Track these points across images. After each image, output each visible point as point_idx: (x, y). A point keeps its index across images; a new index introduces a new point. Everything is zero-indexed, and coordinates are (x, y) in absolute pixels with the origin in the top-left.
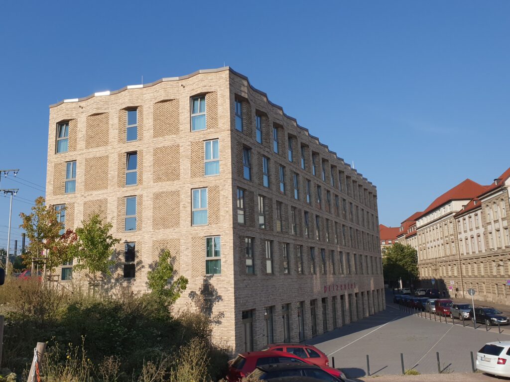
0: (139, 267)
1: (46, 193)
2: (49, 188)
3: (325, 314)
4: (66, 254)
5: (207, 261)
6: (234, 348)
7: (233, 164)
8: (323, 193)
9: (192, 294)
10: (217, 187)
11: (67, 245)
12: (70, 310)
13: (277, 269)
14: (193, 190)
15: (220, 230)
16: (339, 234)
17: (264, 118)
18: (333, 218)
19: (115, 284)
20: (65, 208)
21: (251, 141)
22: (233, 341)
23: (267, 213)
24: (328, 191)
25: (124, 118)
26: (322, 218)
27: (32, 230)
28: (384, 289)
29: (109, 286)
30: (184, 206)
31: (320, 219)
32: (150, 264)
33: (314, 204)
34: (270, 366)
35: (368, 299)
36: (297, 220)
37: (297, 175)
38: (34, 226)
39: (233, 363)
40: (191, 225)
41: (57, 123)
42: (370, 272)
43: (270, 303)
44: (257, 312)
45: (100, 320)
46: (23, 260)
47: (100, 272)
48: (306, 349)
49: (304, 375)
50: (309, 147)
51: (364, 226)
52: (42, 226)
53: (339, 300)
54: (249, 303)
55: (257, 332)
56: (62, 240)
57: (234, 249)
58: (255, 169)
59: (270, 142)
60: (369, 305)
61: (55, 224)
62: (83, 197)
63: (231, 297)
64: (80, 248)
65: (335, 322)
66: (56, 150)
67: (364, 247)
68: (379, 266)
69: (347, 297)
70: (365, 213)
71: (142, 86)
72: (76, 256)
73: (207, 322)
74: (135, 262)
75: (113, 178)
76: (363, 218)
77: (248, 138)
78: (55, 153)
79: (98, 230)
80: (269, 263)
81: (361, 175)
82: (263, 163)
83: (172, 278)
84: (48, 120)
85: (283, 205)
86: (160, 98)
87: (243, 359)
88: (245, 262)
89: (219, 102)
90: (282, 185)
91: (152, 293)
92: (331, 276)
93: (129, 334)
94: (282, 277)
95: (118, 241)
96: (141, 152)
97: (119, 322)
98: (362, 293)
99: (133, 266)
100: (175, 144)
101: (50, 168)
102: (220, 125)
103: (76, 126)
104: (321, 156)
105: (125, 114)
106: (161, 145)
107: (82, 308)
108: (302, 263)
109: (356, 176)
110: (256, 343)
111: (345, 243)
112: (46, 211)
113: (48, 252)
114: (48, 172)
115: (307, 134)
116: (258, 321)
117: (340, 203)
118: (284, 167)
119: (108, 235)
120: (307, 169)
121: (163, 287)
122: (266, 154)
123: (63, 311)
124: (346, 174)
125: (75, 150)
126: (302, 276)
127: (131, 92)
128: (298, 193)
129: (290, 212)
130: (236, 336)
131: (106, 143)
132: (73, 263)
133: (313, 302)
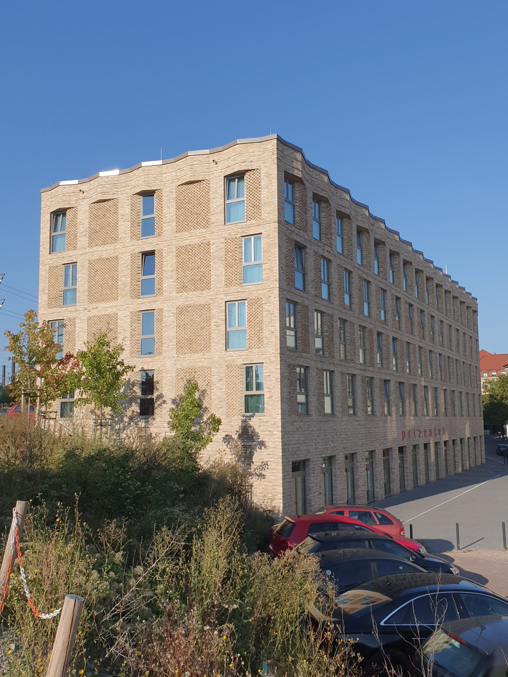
0: (159, 403)
1: (39, 305)
2: (43, 299)
3: (402, 467)
4: (65, 385)
5: (246, 396)
6: (281, 509)
7: (280, 268)
8: (404, 307)
9: (227, 439)
10: (259, 299)
11: (67, 373)
12: (68, 457)
13: (338, 409)
14: (227, 303)
15: (264, 357)
16: (424, 364)
17: (323, 205)
18: (416, 340)
19: (129, 424)
20: (63, 326)
21: (306, 237)
22: (280, 499)
23: (326, 334)
24: (411, 305)
25: (138, 205)
26: (402, 341)
27: (21, 353)
28: (483, 437)
29: (122, 425)
30: (217, 324)
31: (398, 343)
32: (174, 398)
33: (390, 322)
34: (326, 534)
35: (462, 450)
36: (367, 344)
37: (368, 284)
38: (23, 348)
39: (278, 528)
40: (226, 350)
41: (51, 213)
42: (465, 413)
43: (329, 452)
44: (311, 463)
45: (107, 470)
46: (11, 391)
47: (110, 408)
48: (375, 513)
49: (370, 547)
50: (385, 245)
51: (458, 351)
52: (34, 348)
53: (421, 449)
54: (301, 451)
55: (312, 489)
56: (60, 367)
57: (282, 381)
58: (311, 276)
59: (331, 238)
60: (462, 457)
61: (50, 344)
62: (86, 311)
63: (277, 443)
64: (83, 377)
65: (416, 479)
66: (50, 248)
67: (457, 380)
68: (477, 405)
69: (432, 446)
70: (461, 335)
71: (160, 162)
72: (79, 387)
73: (246, 474)
74: (155, 396)
75: (125, 285)
76: (458, 341)
77: (302, 233)
78: (50, 253)
79: (105, 354)
80: (327, 400)
81: (457, 283)
82: (322, 267)
83: (201, 416)
84: (40, 209)
85: (348, 324)
86: (185, 179)
87: (291, 524)
88: (296, 399)
89: (263, 183)
90: (347, 297)
91: (175, 437)
92: (412, 418)
93: (143, 488)
94: (346, 418)
95: (131, 368)
96: (161, 251)
97: (130, 473)
98: (454, 441)
99: (151, 402)
100: (205, 241)
101: (43, 272)
102: (264, 215)
103: (75, 217)
104: (402, 257)
105: (139, 200)
106: (187, 242)
107: (83, 455)
108: (372, 401)
109: (449, 285)
110: (310, 503)
111: (432, 375)
112: (39, 329)
113: (43, 381)
114: (41, 278)
115: (383, 227)
116: (313, 475)
117: (427, 320)
118: (350, 272)
119: (119, 361)
120: (382, 274)
121: (189, 428)
122: (326, 254)
123: (59, 459)
124: (435, 281)
125: (75, 248)
126: (373, 418)
127: (147, 170)
128: (369, 308)
129: (358, 333)
130: (283, 493)
131: (115, 240)
132: (75, 396)
133: (386, 452)
